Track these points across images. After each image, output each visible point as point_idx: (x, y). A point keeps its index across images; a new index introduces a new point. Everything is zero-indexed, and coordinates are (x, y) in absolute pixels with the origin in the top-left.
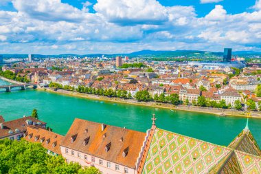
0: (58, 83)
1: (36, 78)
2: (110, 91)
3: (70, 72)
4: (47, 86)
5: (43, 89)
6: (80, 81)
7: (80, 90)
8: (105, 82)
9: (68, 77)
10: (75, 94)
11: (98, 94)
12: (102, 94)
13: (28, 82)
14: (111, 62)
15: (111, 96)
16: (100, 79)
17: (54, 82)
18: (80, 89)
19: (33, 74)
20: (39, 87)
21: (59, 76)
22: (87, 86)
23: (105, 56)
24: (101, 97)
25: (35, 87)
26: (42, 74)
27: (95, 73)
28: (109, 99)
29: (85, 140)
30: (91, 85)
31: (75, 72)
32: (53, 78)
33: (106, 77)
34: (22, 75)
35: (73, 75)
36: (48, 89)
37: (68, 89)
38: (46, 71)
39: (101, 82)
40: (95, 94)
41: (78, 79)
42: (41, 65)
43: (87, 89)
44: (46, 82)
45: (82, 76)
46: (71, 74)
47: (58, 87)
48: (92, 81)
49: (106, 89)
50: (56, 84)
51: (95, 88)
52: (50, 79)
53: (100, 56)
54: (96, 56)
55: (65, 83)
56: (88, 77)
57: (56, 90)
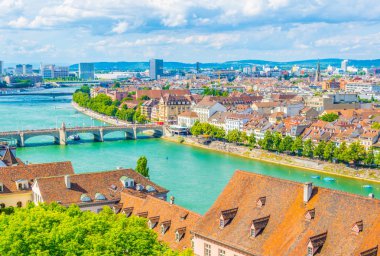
0: (214, 124)
1: (161, 112)
2: (355, 149)
3: (249, 99)
4: (186, 133)
5: (177, 138)
6: (272, 121)
7: (270, 145)
8: (344, 125)
9: (241, 109)
10: (256, 154)
11: (321, 156)
12: (330, 158)
13: (143, 121)
14: (367, 77)
15: (357, 164)
16: (330, 119)
17: (204, 121)
18: (270, 142)
19: (156, 102)
20: (167, 134)
21: (217, 106)
22: (291, 134)
23: (351, 63)
24: (327, 164)
25: (158, 135)
26: (177, 101)
27: (316, 102)
28: (350, 173)
30: (301, 131)
31: (261, 98)
32: (203, 112)
33: (347, 115)
34: (130, 105)
35: (254, 107)
36: (188, 140)
37: (237, 140)
38: (187, 96)
39: (330, 125)
40: (310, 156)
41: (266, 117)
42: (178, 82)
43: (290, 140)
44: (185, 121)
45: (278, 109)
46: (250, 103)
47: (215, 136)
48: (304, 123)
49: (344, 142)
50: (208, 127)
51: (312, 137)
52: (194, 115)
53: (336, 63)
55: (230, 126)
56: (295, 111)
57: (208, 143)
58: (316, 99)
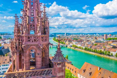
0: (76, 45)
1: (67, 43)
2: (101, 51)
3: (81, 41)
4: (71, 46)
5: (70, 47)
6: (86, 45)
8: (98, 46)
9: (80, 43)
10: (83, 51)
11: (94, 52)
12: (96, 52)
13: (64, 44)
14: (101, 37)
15: (101, 54)
16: (95, 45)
17: (74, 45)
18: (86, 49)
19: (66, 41)
20: (68, 46)
21: (77, 42)
22: (89, 48)
23: (98, 34)
24: (96, 53)
25: (67, 46)
26: (70, 41)
27: (93, 42)
28: (100, 55)
30: (91, 47)
31: (84, 41)
32: (74, 43)
33: (99, 44)
34: (62, 41)
35: (83, 42)
36: (72, 48)
37: (80, 48)
38: (71, 40)
39: (96, 46)
40: (93, 52)
41: (85, 44)
42: (70, 37)
43: (89, 49)
44: (71, 44)
45: (87, 43)
46: (82, 42)
47: (76, 47)
48: (91, 46)
49: (99, 50)
50: (75, 46)
51: (93, 49)
52: (73, 43)
53: (96, 34)
54: (93, 34)
55: (79, 46)
56: (90, 43)
57: (75, 48)
58: (93, 41)
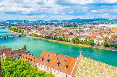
0: (36, 33)
1: (26, 31)
2: (60, 38)
5: (29, 36)
6: (46, 33)
8: (58, 34)
9: (40, 31)
10: (44, 39)
11: (54, 39)
12: (56, 39)
13: (22, 33)
15: (60, 40)
16: (55, 32)
17: (34, 33)
18: (46, 37)
19: (25, 29)
21: (36, 30)
23: (58, 21)
24: (55, 40)
25: (26, 35)
28: (59, 42)
29: (48, 60)
30: (51, 35)
31: (44, 29)
33: (58, 32)
34: (20, 30)
35: (43, 30)
36: (31, 36)
37: (40, 36)
38: (30, 28)
39: (56, 34)
40: (53, 39)
41: (45, 32)
42: (29, 25)
43: (49, 36)
44: (30, 33)
45: (47, 31)
47: (36, 36)
48: (51, 33)
49: (58, 37)
51: (53, 36)
52: (32, 32)
53: (56, 21)
55: (39, 34)
56: (50, 31)
57: (35, 37)
58: (53, 29)
